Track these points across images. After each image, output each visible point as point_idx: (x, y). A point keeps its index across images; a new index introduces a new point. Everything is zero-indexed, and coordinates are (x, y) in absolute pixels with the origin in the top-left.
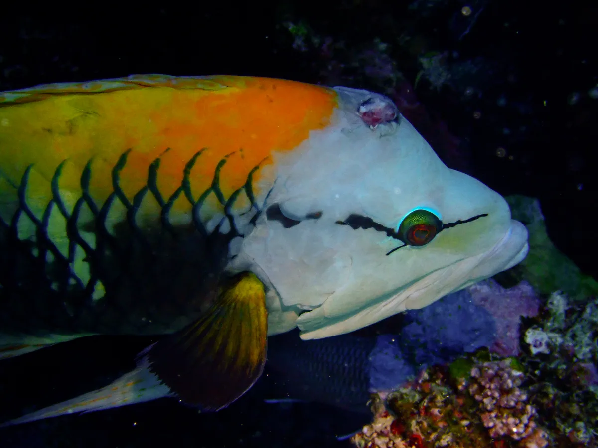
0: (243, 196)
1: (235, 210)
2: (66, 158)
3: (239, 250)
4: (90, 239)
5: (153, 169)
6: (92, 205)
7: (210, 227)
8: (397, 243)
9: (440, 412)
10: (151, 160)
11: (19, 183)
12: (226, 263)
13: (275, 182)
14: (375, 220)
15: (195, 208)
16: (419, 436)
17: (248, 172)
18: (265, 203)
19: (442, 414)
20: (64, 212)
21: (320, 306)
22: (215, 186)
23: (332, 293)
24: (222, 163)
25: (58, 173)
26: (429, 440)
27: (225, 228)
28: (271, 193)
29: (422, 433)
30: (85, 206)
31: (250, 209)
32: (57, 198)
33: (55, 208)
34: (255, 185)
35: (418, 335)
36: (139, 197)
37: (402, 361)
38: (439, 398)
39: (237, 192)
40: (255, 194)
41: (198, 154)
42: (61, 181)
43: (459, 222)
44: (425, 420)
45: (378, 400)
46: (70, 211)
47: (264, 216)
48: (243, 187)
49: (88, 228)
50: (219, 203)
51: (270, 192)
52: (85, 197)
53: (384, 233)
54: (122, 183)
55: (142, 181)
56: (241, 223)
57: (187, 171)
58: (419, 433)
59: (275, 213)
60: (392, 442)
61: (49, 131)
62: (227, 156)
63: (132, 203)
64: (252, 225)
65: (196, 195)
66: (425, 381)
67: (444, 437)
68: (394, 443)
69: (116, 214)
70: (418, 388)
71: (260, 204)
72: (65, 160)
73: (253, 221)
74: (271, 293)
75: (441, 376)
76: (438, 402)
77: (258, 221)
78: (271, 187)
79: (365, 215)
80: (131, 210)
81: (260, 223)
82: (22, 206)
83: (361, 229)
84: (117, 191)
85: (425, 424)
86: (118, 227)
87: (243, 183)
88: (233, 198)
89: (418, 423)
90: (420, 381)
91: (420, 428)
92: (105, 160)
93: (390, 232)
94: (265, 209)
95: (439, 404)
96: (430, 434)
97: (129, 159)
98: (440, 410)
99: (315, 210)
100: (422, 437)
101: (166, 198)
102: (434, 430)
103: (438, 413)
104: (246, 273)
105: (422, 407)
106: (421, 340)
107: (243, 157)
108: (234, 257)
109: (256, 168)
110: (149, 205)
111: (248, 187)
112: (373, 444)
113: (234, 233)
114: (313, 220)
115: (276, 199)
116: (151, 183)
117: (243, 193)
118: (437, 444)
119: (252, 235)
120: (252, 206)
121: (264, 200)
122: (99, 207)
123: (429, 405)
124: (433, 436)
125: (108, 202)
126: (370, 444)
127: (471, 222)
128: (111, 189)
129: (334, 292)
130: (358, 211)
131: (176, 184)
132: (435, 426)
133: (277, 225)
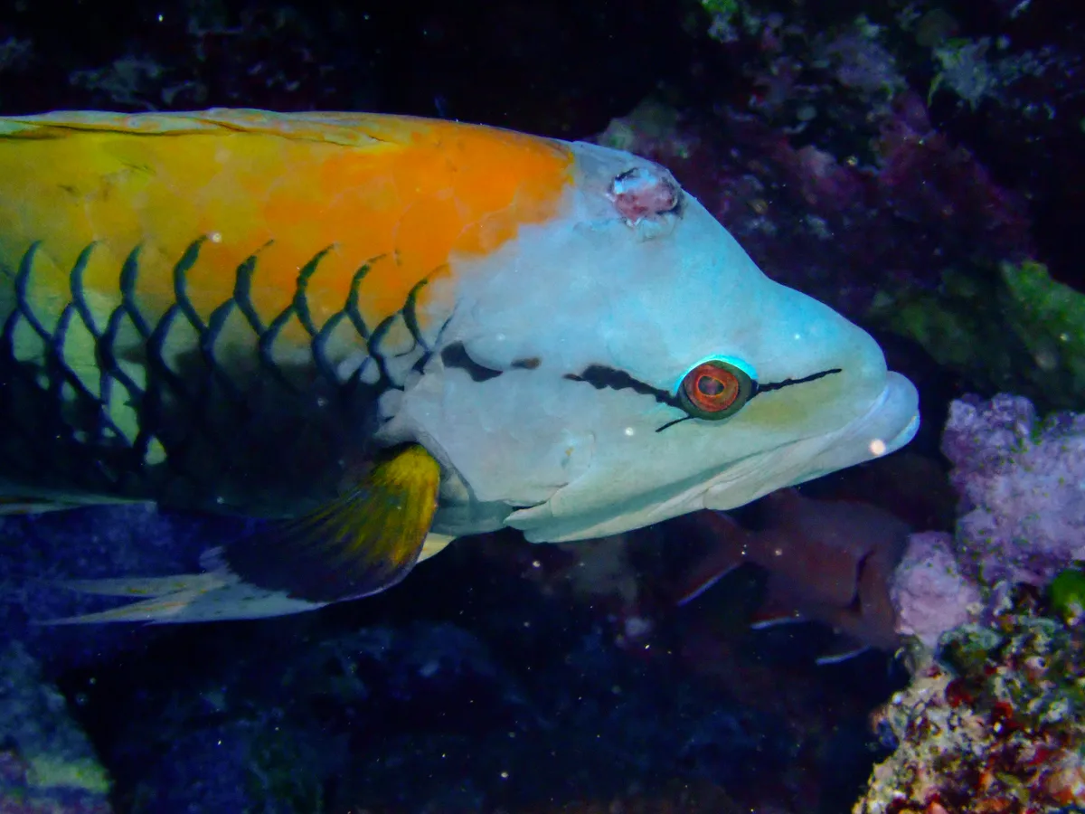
0: (399, 328)
1: (385, 348)
2: (95, 238)
3: (397, 408)
4: (137, 374)
5: (244, 273)
6: (138, 321)
7: (345, 372)
8: (674, 413)
9: (1043, 664)
10: (242, 259)
11: (16, 269)
12: (376, 428)
13: (456, 308)
14: (634, 376)
15: (317, 341)
16: (1009, 705)
17: (409, 289)
18: (438, 341)
19: (1045, 668)
20: (90, 326)
21: (543, 503)
22: (350, 307)
23: (561, 486)
24: (362, 272)
25: (81, 261)
26: (1028, 712)
27: (371, 374)
28: (450, 325)
29: (1014, 699)
30: (126, 320)
31: (414, 348)
32: (78, 303)
33: (75, 318)
34: (419, 309)
35: (987, 531)
36: (219, 315)
37: (959, 578)
38: (1041, 640)
39: (389, 320)
40: (421, 324)
41: (322, 254)
42: (87, 275)
43: (789, 382)
44: (1017, 676)
45: (917, 648)
46: (102, 326)
47: (438, 360)
48: (399, 312)
49: (132, 356)
50: (359, 336)
51: (447, 322)
52: (127, 306)
53: (651, 398)
54: (190, 291)
55: (223, 289)
56: (397, 369)
57: (301, 281)
58: (1008, 700)
59: (457, 356)
60: (956, 717)
61: (69, 189)
62: (372, 261)
63: (207, 325)
64: (417, 373)
65: (318, 320)
66: (1005, 612)
67: (1053, 705)
68: (960, 719)
69: (179, 338)
70: (994, 625)
71: (430, 341)
72: (94, 242)
73: (420, 366)
74: (454, 481)
75: (1033, 602)
76: (1040, 645)
77: (427, 367)
78: (449, 316)
79: (616, 368)
80: (206, 334)
81: (431, 371)
82: (21, 308)
83: (609, 389)
84: (182, 303)
85: (1018, 684)
86: (182, 359)
87: (400, 306)
88: (382, 328)
89: (1007, 682)
90: (996, 612)
91: (1011, 691)
92: (162, 251)
93: (662, 396)
94: (441, 348)
95: (1041, 650)
96: (1027, 701)
97: (202, 252)
98: (1043, 659)
99: (529, 355)
100: (1014, 707)
101: (266, 322)
102: (1035, 694)
103: (1039, 667)
104: (409, 444)
105: (1008, 656)
106: (994, 540)
107: (399, 263)
108: (388, 419)
109: (423, 282)
110: (236, 330)
111: (408, 313)
112: (925, 721)
113: (386, 382)
114: (524, 371)
115: (458, 334)
116: (241, 293)
117: (400, 321)
118: (1042, 718)
119: (418, 387)
120: (415, 343)
121: (437, 334)
122: (152, 325)
123: (1023, 650)
124: (1033, 705)
125: (166, 319)
126: (918, 721)
127: (811, 382)
128: (171, 297)
129: (566, 484)
130: (605, 360)
131: (284, 300)
132: (1035, 688)
133: (462, 375)
